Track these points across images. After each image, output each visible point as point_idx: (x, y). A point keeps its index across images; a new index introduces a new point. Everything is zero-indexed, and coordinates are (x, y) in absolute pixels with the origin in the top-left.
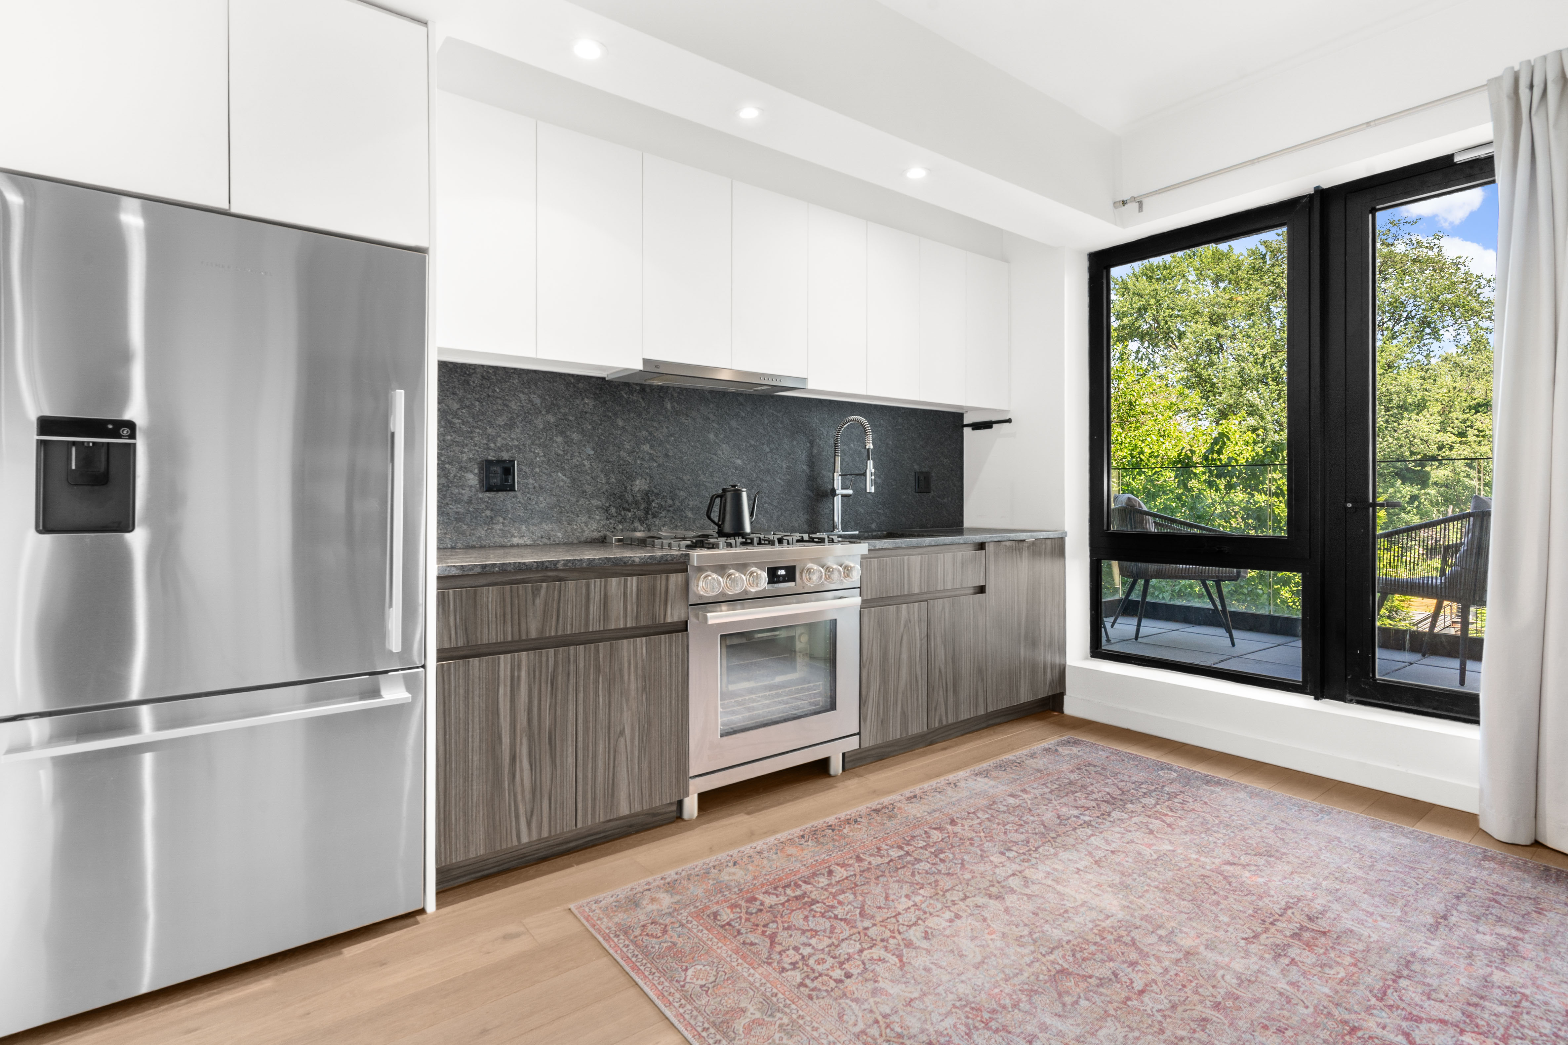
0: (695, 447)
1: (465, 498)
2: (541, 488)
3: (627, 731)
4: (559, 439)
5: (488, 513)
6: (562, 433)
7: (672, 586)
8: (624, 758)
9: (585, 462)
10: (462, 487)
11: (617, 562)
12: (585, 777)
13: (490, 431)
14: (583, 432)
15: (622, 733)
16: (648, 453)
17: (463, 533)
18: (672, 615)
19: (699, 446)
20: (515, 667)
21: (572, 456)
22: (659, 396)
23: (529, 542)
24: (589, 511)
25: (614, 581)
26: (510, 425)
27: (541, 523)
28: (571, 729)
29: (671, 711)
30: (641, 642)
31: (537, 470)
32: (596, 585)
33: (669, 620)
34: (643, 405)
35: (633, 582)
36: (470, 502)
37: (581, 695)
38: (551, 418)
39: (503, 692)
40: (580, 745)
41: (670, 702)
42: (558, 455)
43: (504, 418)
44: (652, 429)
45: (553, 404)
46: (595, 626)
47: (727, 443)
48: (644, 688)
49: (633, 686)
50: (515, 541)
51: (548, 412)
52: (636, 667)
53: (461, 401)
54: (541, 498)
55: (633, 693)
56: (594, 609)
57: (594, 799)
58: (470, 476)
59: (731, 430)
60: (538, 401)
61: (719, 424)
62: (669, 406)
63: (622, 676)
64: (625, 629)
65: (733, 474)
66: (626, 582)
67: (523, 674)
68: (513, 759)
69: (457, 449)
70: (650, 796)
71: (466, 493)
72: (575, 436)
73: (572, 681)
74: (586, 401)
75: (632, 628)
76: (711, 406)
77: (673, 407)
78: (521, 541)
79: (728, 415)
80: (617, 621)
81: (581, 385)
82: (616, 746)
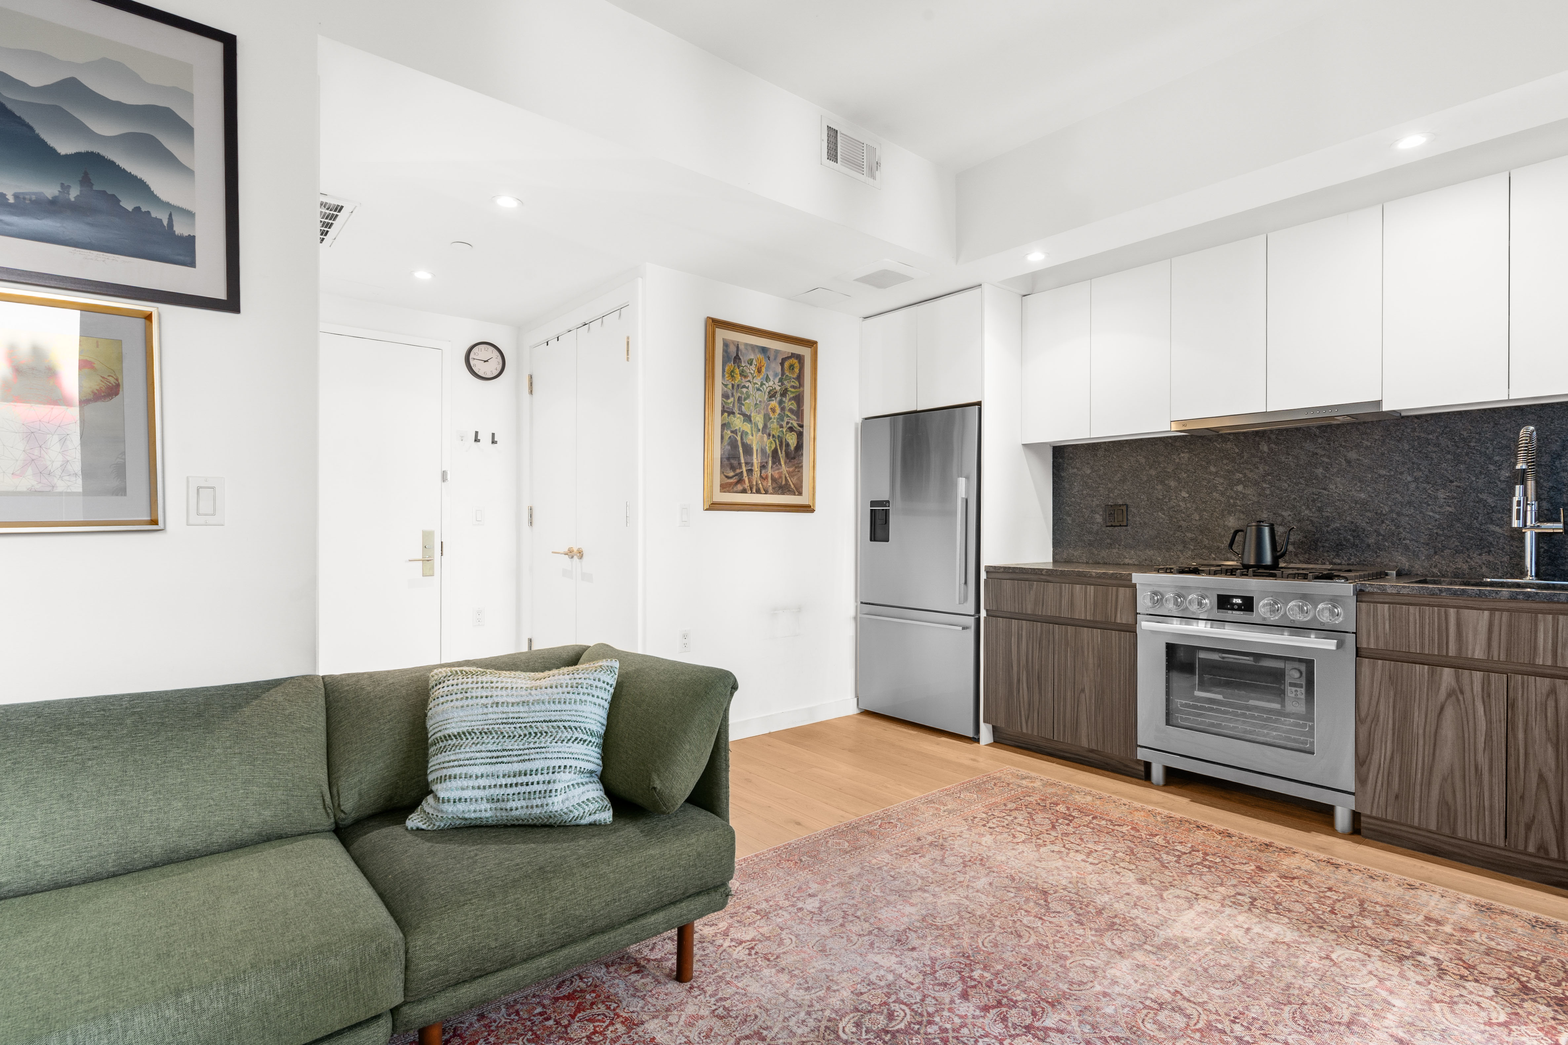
0: (1297, 484)
1: (1095, 530)
2: (1145, 523)
3: (1087, 691)
4: (1159, 487)
5: (1109, 541)
6: (1162, 482)
7: (1121, 596)
8: (1084, 708)
9: (1181, 503)
10: (1093, 523)
11: (1080, 574)
12: (1059, 709)
13: (1110, 485)
14: (1179, 480)
15: (1083, 690)
16: (1241, 493)
17: (1093, 554)
18: (1121, 618)
19: (1303, 482)
20: (1020, 629)
21: (1170, 499)
22: (1254, 441)
23: (1136, 563)
24: (1184, 542)
25: (1078, 587)
26: (1123, 481)
27: (1145, 549)
28: (1050, 676)
29: (1120, 688)
30: (1097, 632)
31: (1142, 511)
32: (1066, 588)
33: (1119, 621)
34: (1237, 450)
35: (1091, 589)
36: (1097, 533)
37: (1056, 656)
38: (1153, 472)
39: (1014, 640)
40: (1056, 687)
41: (1120, 681)
42: (1158, 499)
43: (1119, 475)
44: (1246, 471)
45: (1154, 461)
46: (1065, 614)
47: (1343, 476)
48: (1099, 666)
49: (1091, 661)
50: (1127, 561)
51: (1151, 468)
52: (1093, 648)
53: (1092, 468)
54: (1145, 532)
55: (1091, 666)
56: (1065, 602)
57: (1064, 726)
58: (1097, 516)
59: (1349, 462)
60: (1143, 461)
61: (1329, 457)
62: (1266, 449)
63: (1083, 652)
64: (1085, 620)
65: (1351, 508)
66: (1086, 588)
67: (1024, 633)
68: (1019, 680)
69: (1089, 499)
70: (1104, 743)
71: (1095, 528)
72: (1173, 484)
73: (1051, 646)
74: (1182, 455)
75: (1089, 621)
76: (1320, 441)
77: (1271, 449)
78: (1131, 562)
79: (1345, 447)
80: (1080, 614)
81: (1177, 444)
82: (1079, 697)
